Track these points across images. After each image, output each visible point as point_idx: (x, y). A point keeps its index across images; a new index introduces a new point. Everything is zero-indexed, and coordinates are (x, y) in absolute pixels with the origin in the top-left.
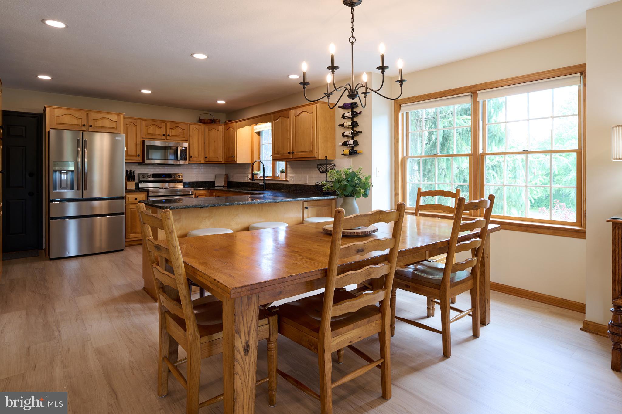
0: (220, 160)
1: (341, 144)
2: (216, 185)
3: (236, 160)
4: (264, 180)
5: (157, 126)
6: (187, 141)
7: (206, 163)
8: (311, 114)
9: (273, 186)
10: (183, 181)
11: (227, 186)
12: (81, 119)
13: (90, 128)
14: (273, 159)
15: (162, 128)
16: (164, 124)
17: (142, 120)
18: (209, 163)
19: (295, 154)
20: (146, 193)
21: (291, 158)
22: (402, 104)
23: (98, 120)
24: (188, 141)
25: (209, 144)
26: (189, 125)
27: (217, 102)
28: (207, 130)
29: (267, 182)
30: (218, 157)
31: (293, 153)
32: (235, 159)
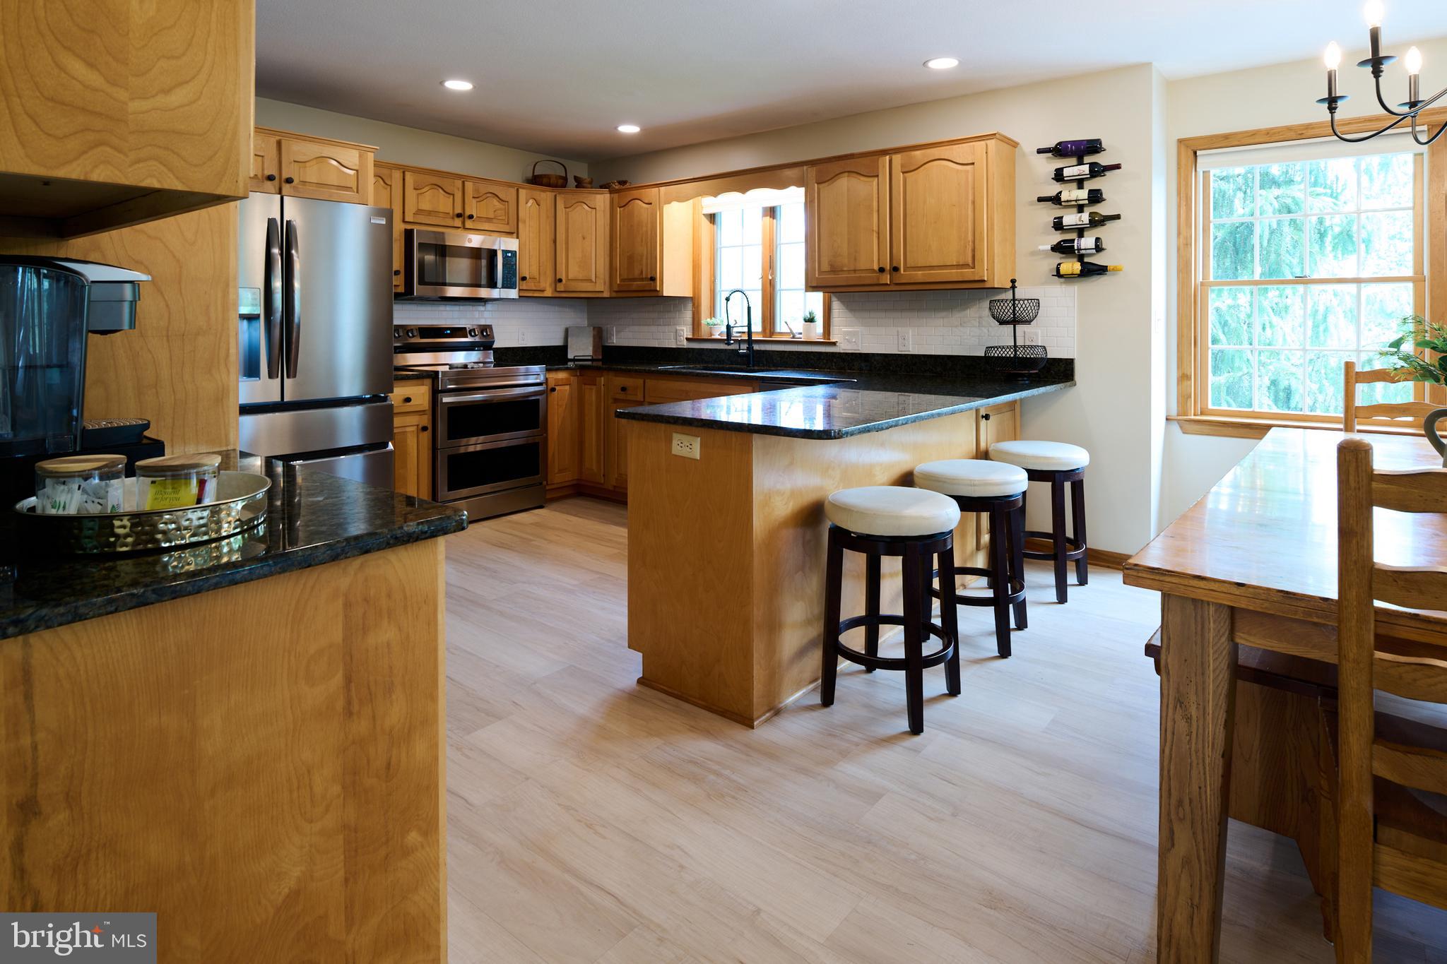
0: (600, 287)
1: (1049, 247)
2: (570, 356)
3: (658, 289)
4: (750, 341)
5: (442, 189)
6: (513, 233)
7: (558, 295)
8: (969, 167)
9: (779, 359)
10: (494, 346)
11: (600, 357)
12: (262, 156)
13: (288, 185)
14: (810, 285)
15: (453, 195)
16: (459, 183)
17: (404, 170)
18: (564, 298)
19: (902, 272)
20: (428, 382)
21: (887, 284)
22: (1200, 150)
23: (308, 164)
24: (515, 235)
25: (567, 243)
26: (518, 190)
27: (616, 128)
28: (563, 207)
29: (756, 347)
30: (594, 280)
31: (896, 269)
32: (656, 286)
